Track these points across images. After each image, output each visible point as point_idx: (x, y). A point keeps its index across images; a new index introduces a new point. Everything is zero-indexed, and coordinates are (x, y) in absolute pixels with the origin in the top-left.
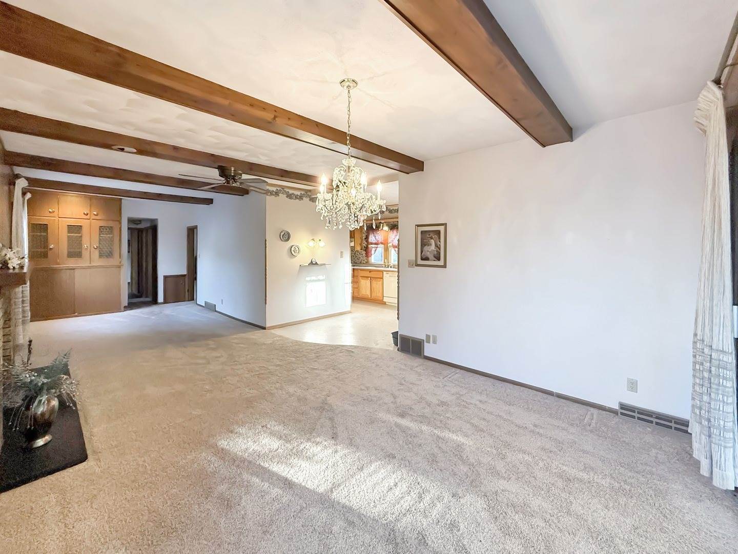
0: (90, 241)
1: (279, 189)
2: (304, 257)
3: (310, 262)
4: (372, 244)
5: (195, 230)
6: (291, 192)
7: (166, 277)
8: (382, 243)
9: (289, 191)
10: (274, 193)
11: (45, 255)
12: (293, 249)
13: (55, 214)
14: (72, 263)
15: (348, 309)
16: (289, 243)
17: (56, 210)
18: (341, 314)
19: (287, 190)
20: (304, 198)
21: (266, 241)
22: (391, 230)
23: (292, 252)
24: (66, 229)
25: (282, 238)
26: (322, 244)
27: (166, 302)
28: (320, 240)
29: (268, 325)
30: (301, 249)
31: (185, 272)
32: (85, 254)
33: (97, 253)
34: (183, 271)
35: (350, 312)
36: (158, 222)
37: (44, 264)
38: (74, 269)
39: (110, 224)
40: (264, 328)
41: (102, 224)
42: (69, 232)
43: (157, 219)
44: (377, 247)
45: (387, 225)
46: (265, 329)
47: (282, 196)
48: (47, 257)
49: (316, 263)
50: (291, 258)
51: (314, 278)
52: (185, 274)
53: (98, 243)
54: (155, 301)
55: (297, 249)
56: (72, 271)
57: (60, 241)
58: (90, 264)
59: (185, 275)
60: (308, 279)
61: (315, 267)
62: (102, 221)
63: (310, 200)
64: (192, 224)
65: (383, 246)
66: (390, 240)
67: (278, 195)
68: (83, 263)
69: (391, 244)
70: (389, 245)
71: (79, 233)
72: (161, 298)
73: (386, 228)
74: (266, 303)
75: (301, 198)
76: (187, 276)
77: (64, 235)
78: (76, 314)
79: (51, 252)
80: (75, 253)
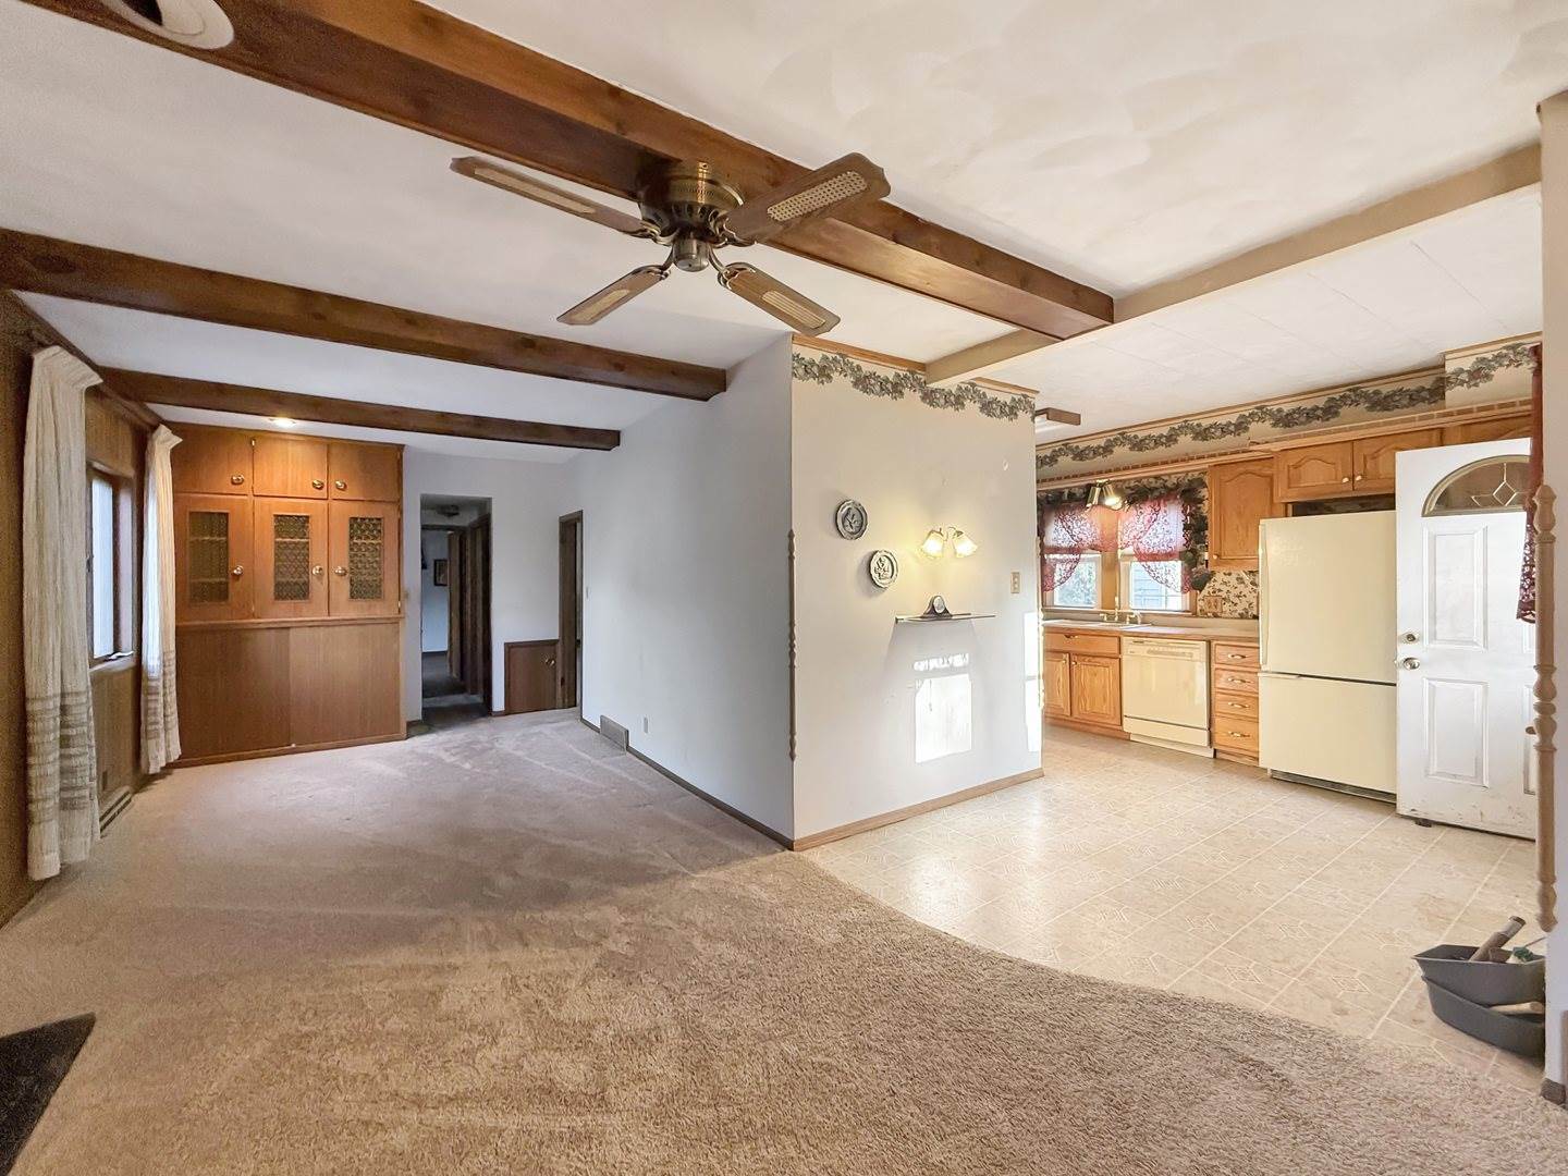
0: (329, 557)
1: (830, 356)
2: (907, 594)
3: (926, 608)
4: (1056, 550)
5: (578, 525)
6: (867, 367)
7: (510, 648)
8: (1094, 548)
9: (862, 364)
10: (815, 369)
11: (222, 593)
12: (874, 565)
13: (247, 485)
14: (283, 613)
15: (1035, 763)
16: (862, 547)
17: (246, 476)
18: (1017, 781)
19: (856, 363)
20: (906, 391)
21: (791, 536)
22: (1130, 504)
23: (871, 575)
24: (271, 524)
25: (840, 526)
26: (966, 547)
27: (510, 710)
28: (960, 533)
29: (800, 833)
30: (900, 564)
31: (555, 635)
32: (318, 589)
33: (344, 587)
34: (553, 633)
35: (1040, 774)
36: (490, 506)
37: (215, 616)
38: (288, 628)
39: (374, 512)
40: (788, 845)
41: (357, 511)
42: (278, 533)
43: (490, 499)
44: (1077, 561)
45: (1118, 491)
46: (791, 849)
47: (841, 382)
48: (226, 597)
49: (946, 611)
50: (870, 595)
51: (934, 663)
52: (557, 637)
53: (347, 561)
54: (485, 710)
55: (887, 562)
56: (284, 632)
57: (256, 554)
58: (329, 615)
59: (553, 643)
60: (920, 666)
61: (941, 626)
62: (357, 505)
63: (923, 399)
64: (568, 510)
65: (1098, 555)
66: (1123, 538)
67: (829, 377)
68: (311, 612)
69: (1130, 550)
70: (1120, 552)
71: (304, 535)
72: (498, 703)
73: (1113, 501)
74: (792, 756)
75: (895, 389)
76: (559, 645)
77: (265, 541)
78: (293, 746)
79: (238, 584)
80: (294, 589)
